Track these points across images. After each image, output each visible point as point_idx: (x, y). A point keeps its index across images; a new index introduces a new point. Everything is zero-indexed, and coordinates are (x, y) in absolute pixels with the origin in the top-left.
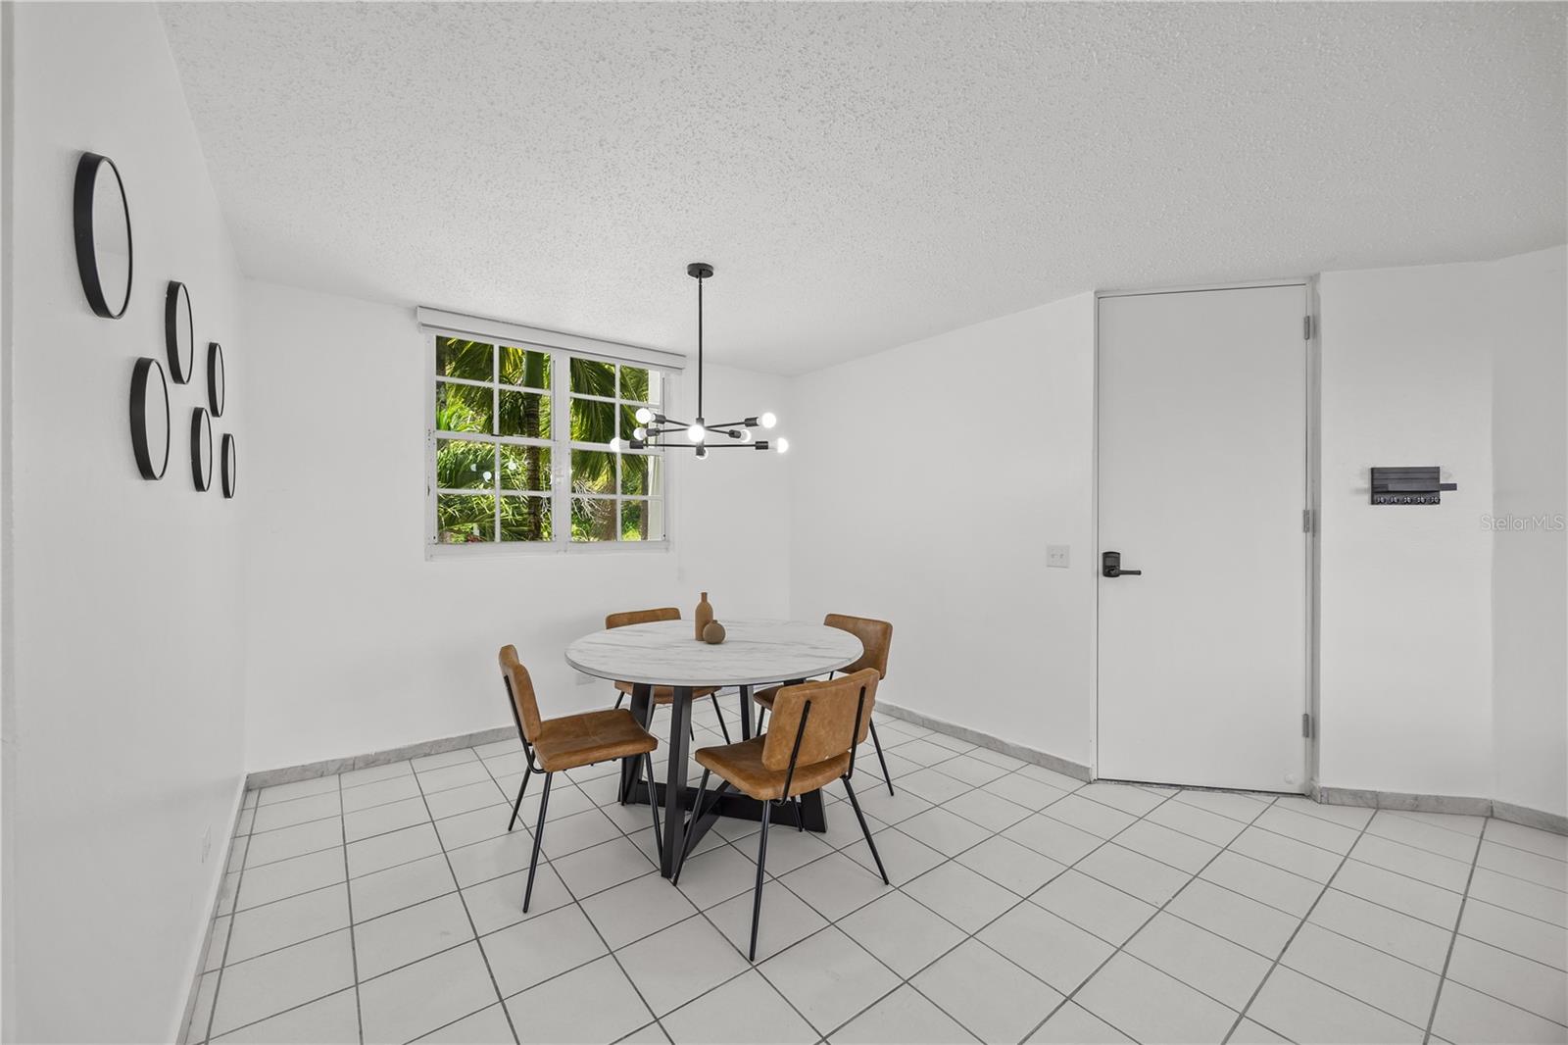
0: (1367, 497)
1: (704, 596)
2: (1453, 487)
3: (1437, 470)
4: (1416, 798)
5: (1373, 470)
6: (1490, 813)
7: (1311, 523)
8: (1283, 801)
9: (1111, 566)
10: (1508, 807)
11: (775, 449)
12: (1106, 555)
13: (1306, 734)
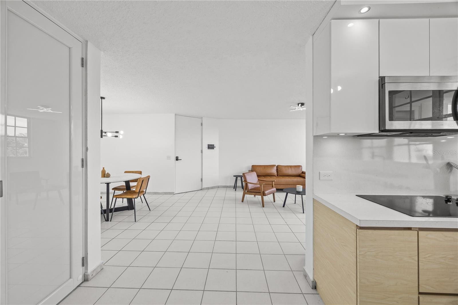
0: (207, 148)
1: (104, 168)
2: (215, 147)
3: (214, 145)
4: (212, 187)
5: (208, 145)
6: (218, 187)
7: (202, 152)
8: (199, 191)
9: (177, 159)
10: (220, 186)
11: (119, 137)
12: (176, 157)
13: (201, 181)
